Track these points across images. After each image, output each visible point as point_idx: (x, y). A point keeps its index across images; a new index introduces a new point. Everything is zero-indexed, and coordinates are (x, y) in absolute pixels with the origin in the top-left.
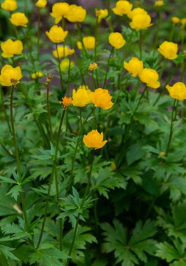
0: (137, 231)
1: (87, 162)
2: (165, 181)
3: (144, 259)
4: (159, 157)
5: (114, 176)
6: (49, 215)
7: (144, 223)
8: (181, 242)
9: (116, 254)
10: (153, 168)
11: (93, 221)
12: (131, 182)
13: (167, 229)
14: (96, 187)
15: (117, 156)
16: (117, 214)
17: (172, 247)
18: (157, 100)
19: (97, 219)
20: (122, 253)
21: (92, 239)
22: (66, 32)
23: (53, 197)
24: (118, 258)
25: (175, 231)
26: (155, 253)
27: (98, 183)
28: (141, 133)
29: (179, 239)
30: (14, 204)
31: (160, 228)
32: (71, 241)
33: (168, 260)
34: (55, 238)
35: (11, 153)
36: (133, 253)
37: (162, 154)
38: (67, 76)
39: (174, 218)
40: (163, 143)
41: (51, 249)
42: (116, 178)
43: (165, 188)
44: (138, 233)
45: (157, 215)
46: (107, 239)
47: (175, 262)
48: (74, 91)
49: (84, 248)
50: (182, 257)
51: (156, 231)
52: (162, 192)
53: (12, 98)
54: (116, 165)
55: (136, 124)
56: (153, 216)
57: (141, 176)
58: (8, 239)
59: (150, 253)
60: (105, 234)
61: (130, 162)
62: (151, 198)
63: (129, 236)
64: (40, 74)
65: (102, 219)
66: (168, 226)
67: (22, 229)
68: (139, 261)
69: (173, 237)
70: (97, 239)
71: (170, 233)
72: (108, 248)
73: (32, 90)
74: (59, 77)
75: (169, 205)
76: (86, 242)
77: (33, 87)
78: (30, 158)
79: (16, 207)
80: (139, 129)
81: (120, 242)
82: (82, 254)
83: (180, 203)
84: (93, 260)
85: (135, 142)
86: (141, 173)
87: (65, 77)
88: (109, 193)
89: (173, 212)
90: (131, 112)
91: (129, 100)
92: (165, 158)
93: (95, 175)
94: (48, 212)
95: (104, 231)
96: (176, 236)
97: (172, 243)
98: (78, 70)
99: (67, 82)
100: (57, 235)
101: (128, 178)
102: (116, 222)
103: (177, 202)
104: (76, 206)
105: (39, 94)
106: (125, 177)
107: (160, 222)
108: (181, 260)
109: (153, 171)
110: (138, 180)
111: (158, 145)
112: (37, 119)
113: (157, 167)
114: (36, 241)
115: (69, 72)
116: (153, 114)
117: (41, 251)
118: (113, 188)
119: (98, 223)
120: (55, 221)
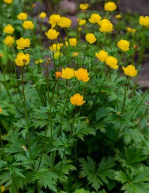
0: (103, 164)
1: (70, 117)
2: (121, 131)
3: (107, 182)
4: (117, 115)
5: (88, 127)
6: (45, 152)
7: (106, 159)
8: (130, 171)
9: (89, 178)
10: (113, 122)
11: (74, 157)
12: (98, 131)
13: (122, 163)
14: (76, 133)
15: (90, 115)
16: (89, 153)
17: (125, 174)
18: (116, 80)
19: (76, 156)
20: (92, 178)
21: (73, 168)
22: (58, 33)
23: (48, 138)
24: (89, 181)
25: (127, 164)
26: (114, 178)
27: (77, 131)
28: (105, 100)
29: (129, 169)
30: (22, 145)
31: (117, 162)
32: (59, 169)
33: (123, 182)
34: (49, 167)
35: (21, 111)
36: (99, 178)
37: (119, 113)
38: (58, 62)
39: (126, 155)
40: (119, 106)
41: (46, 171)
42: (89, 128)
43: (120, 135)
44: (103, 165)
45: (115, 153)
46: (83, 169)
47: (127, 184)
48: (63, 69)
49: (68, 173)
50: (131, 181)
51: (115, 164)
52: (119, 138)
53: (23, 77)
54: (89, 120)
55: (102, 94)
56: (113, 154)
57: (105, 128)
58: (19, 164)
59: (111, 178)
60: (81, 165)
61: (98, 118)
62: (112, 142)
63: (97, 167)
64: (41, 61)
65: (80, 156)
66: (123, 160)
67: (28, 158)
68: (104, 183)
69: (126, 167)
70: (76, 168)
71: (124, 165)
72: (83, 174)
73: (35, 71)
74: (53, 63)
75: (123, 147)
76: (70, 170)
77: (36, 68)
78: (34, 115)
79: (24, 147)
80: (105, 98)
81: (91, 171)
82: (66, 178)
83: (130, 146)
84: (73, 182)
85: (101, 106)
86: (105, 126)
87: (57, 63)
88: (84, 138)
89: (126, 152)
90: (99, 85)
91: (98, 78)
92: (121, 115)
93: (75, 125)
94: (44, 150)
95: (81, 163)
96: (128, 167)
97: (125, 172)
98: (65, 58)
99: (58, 66)
100: (50, 165)
101: (97, 129)
102: (89, 158)
103: (129, 145)
104: (63, 143)
105: (40, 73)
106: (95, 128)
107: (117, 158)
108: (131, 183)
109: (113, 124)
110: (103, 130)
111: (116, 108)
112: (39, 88)
113: (115, 121)
114: (37, 167)
115: (59, 59)
116: (113, 88)
117: (40, 173)
118: (87, 135)
119: (77, 158)
120: (49, 156)
